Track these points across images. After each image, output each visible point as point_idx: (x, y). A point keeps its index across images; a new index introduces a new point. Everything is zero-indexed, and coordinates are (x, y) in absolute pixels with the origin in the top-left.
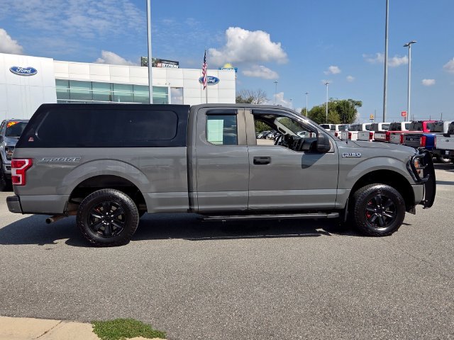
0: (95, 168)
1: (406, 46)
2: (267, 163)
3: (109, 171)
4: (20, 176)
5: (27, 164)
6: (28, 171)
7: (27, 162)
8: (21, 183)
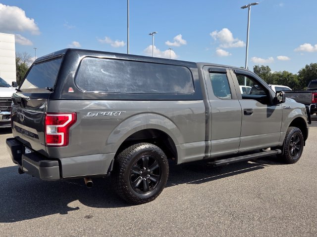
0: (140, 122)
1: (150, 34)
2: (251, 114)
3: (152, 125)
4: (62, 134)
5: (70, 119)
6: (72, 128)
7: (70, 117)
8: (62, 143)
